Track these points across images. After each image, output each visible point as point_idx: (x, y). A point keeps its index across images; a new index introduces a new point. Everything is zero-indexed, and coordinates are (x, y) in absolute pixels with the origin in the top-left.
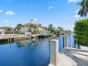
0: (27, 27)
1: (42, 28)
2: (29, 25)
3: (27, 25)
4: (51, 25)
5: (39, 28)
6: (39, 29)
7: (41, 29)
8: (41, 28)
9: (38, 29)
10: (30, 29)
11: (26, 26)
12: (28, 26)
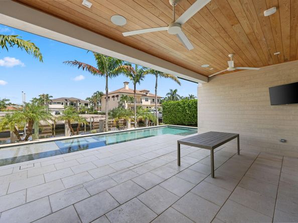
0: (116, 98)
1: (149, 101)
2: (120, 96)
3: (115, 95)
4: (176, 91)
5: (144, 101)
6: (143, 104)
7: (149, 103)
8: (147, 100)
9: (141, 102)
10: (121, 105)
11: (113, 97)
12: (117, 96)
